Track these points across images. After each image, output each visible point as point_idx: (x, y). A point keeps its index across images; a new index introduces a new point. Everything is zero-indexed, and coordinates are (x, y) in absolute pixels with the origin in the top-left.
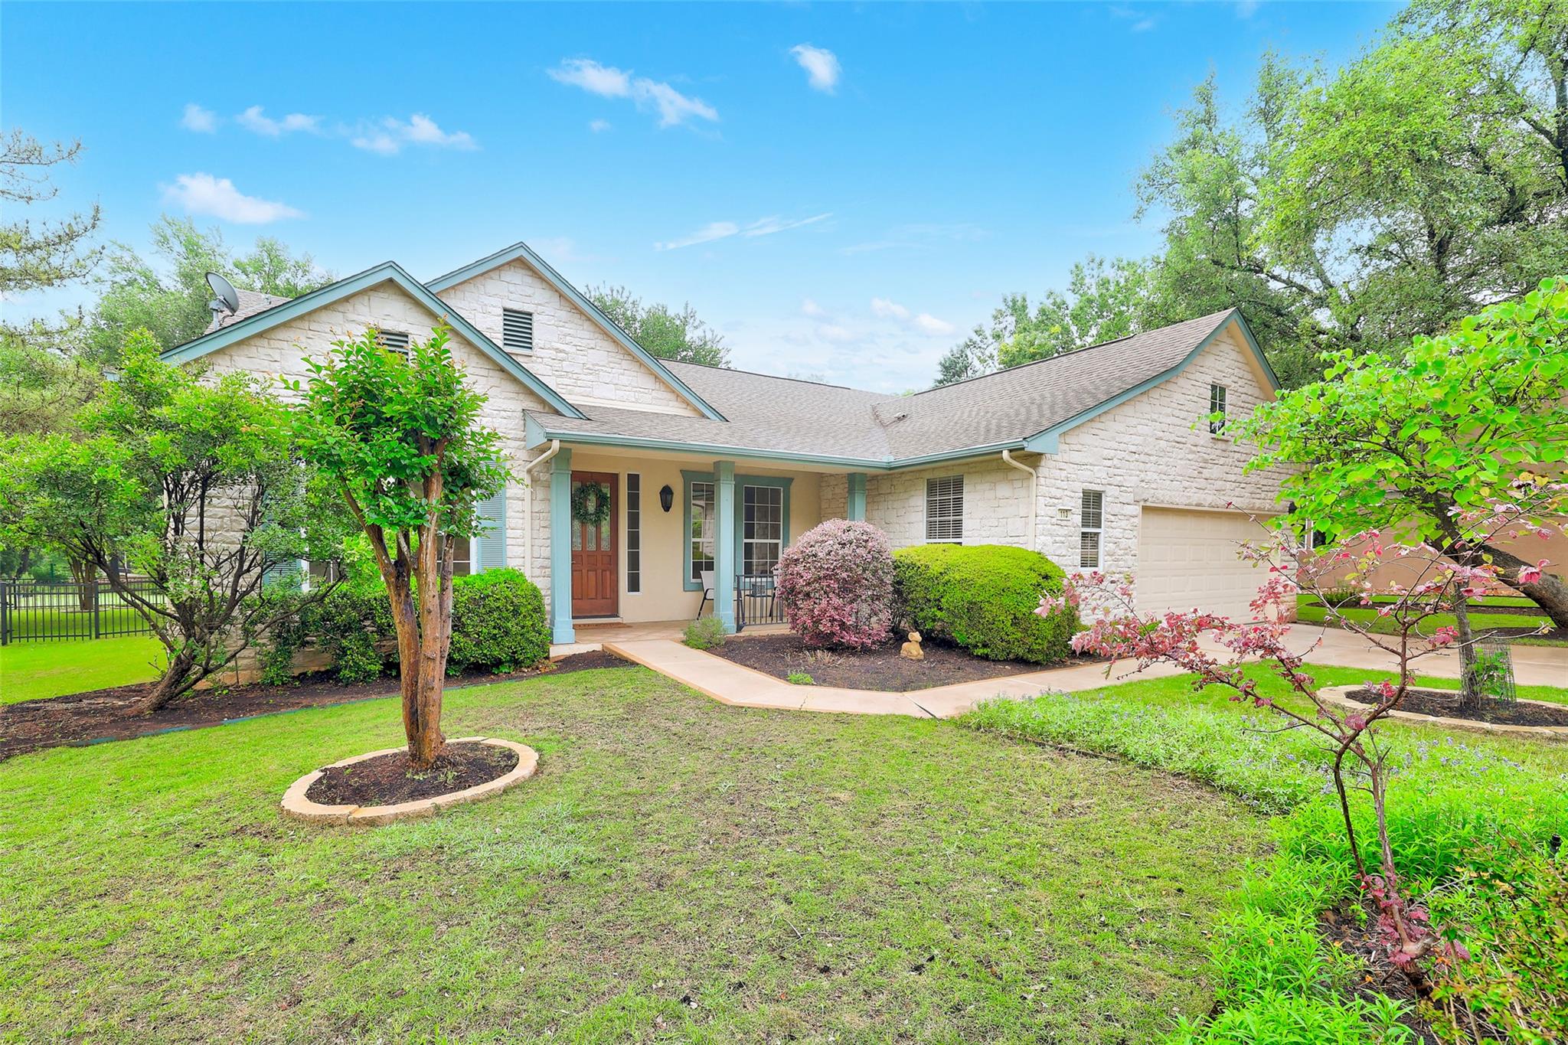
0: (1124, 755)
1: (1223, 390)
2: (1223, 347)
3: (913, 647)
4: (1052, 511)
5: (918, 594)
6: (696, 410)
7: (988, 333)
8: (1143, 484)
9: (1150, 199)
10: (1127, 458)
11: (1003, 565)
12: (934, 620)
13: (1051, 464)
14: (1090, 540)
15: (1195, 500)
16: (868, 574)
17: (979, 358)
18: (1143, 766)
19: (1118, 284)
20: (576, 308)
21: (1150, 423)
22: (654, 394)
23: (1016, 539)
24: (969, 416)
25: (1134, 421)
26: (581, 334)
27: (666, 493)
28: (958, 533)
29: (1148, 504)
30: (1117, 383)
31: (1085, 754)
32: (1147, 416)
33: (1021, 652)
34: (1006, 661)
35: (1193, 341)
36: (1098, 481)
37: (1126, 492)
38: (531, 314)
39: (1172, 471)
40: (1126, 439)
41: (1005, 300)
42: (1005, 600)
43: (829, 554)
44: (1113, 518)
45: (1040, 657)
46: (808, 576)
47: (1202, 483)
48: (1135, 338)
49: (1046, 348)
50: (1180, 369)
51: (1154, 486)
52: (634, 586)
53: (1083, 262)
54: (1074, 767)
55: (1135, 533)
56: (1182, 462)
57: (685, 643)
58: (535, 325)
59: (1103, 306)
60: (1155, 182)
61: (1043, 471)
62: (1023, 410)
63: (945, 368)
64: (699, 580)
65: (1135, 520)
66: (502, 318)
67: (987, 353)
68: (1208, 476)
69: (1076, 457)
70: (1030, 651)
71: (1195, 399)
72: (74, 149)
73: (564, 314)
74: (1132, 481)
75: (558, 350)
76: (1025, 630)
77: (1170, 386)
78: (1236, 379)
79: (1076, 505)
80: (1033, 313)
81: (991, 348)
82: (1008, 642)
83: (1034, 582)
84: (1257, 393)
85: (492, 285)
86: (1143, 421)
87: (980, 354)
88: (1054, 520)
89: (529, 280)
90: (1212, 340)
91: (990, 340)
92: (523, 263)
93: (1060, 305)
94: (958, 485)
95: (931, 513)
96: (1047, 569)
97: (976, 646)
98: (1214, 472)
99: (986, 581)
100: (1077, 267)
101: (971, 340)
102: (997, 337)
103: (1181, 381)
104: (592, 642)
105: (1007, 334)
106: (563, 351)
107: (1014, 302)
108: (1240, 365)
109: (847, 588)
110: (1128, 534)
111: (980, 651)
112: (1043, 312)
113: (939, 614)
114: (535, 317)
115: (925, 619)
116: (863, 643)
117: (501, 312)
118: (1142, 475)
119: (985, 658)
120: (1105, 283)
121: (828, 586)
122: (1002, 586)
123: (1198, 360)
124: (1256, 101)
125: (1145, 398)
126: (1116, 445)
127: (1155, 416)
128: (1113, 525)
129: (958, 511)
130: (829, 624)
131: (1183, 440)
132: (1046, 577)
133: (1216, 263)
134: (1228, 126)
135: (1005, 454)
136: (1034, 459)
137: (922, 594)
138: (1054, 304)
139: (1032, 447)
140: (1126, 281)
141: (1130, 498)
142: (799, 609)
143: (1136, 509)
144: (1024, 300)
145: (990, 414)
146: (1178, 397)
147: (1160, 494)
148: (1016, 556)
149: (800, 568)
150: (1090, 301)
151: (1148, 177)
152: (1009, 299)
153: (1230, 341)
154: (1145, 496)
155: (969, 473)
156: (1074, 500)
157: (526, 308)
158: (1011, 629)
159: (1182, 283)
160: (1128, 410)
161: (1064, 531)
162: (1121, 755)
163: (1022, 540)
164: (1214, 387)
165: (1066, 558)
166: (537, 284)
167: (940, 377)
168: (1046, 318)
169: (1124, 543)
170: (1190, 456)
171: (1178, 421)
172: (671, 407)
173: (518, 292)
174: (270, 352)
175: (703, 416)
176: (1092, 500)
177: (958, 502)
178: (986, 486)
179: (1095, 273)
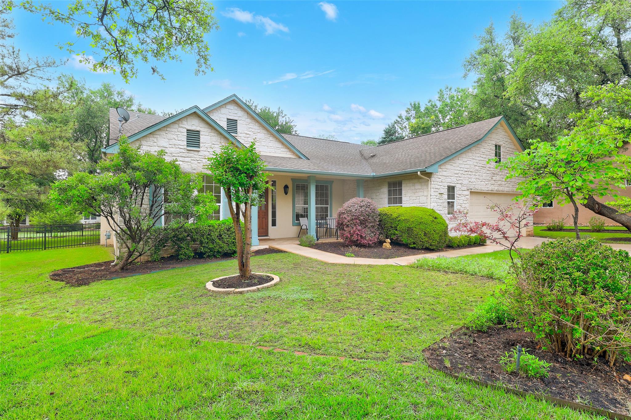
0: (466, 272)
1: (499, 146)
2: (499, 130)
3: (387, 245)
4: (436, 194)
5: (388, 225)
6: (297, 155)
7: (404, 117)
8: (470, 183)
9: (469, 70)
10: (464, 173)
11: (420, 214)
12: (394, 235)
13: (436, 176)
14: (451, 205)
15: (490, 188)
16: (370, 218)
17: (400, 128)
18: (472, 275)
19: (458, 98)
20: (253, 118)
21: (472, 160)
22: (282, 149)
23: (423, 204)
24: (402, 156)
25: (466, 159)
26: (255, 127)
27: (286, 187)
28: (401, 202)
29: (472, 190)
30: (459, 145)
31: (454, 273)
32: (470, 157)
33: (427, 245)
34: (422, 249)
35: (487, 129)
36: (453, 182)
37: (464, 186)
38: (237, 120)
39: (481, 178)
40: (463, 166)
41: (411, 104)
42: (421, 226)
43: (356, 210)
44: (459, 196)
45: (435, 247)
46: (349, 218)
47: (493, 182)
48: (465, 126)
49: (429, 125)
50: (482, 139)
51: (474, 184)
52: (274, 224)
53: (443, 89)
54: (450, 276)
55: (468, 202)
56: (485, 174)
57: (300, 245)
58: (238, 124)
59: (452, 107)
60: (472, 63)
61: (433, 179)
62: (423, 155)
63: (386, 132)
64: (298, 222)
65: (468, 197)
66: (226, 122)
67: (404, 126)
68: (495, 179)
69: (445, 173)
70: (431, 245)
71: (489, 150)
72: (66, 61)
73: (249, 120)
74: (465, 182)
75: (246, 134)
76: (429, 237)
77: (479, 146)
78: (505, 142)
79: (445, 191)
80: (422, 109)
81: (405, 124)
82: (423, 242)
83: (431, 220)
84: (513, 147)
85: (223, 110)
86: (469, 159)
87: (400, 126)
88: (437, 197)
89: (236, 108)
90: (495, 128)
91: (405, 120)
92: (234, 101)
93: (434, 106)
94: (400, 184)
95: (390, 194)
96: (436, 215)
97: (411, 244)
98: (498, 178)
99: (414, 219)
100: (441, 91)
101: (397, 120)
102: (408, 119)
103: (483, 144)
104: (265, 245)
105: (412, 118)
106: (248, 134)
107: (415, 105)
108: (506, 137)
109: (363, 223)
110: (465, 202)
111: (412, 246)
112: (427, 109)
113: (396, 232)
114: (238, 122)
115: (391, 234)
116: (369, 243)
117: (226, 120)
118: (470, 180)
119: (414, 248)
120: (452, 98)
121: (356, 222)
122: (420, 221)
123: (489, 135)
124: (509, 33)
125: (470, 151)
126: (459, 169)
127: (474, 158)
128: (459, 199)
129: (401, 194)
130: (356, 236)
131: (485, 166)
132: (436, 218)
133: (496, 96)
134: (499, 43)
135: (419, 173)
136: (429, 175)
137: (390, 225)
138: (432, 105)
139: (428, 171)
140: (461, 97)
141: (465, 188)
142: (345, 231)
143: (468, 193)
144: (419, 104)
145: (410, 156)
146: (482, 150)
147: (477, 187)
148: (424, 210)
149: (345, 216)
150: (446, 105)
151: (469, 62)
152: (413, 104)
153: (502, 128)
154: (471, 188)
155: (404, 179)
156: (444, 190)
157: (235, 118)
158: (424, 237)
159: (483, 103)
160: (464, 156)
161: (441, 201)
162: (465, 272)
163: (426, 204)
164: (496, 146)
165: (442, 211)
166: (239, 109)
167: (384, 136)
168: (428, 112)
169: (464, 205)
170: (488, 172)
171: (483, 159)
172: (288, 155)
173: (233, 112)
174: (153, 139)
175: (300, 158)
176: (451, 190)
177: (401, 190)
178: (411, 185)
179: (448, 93)
